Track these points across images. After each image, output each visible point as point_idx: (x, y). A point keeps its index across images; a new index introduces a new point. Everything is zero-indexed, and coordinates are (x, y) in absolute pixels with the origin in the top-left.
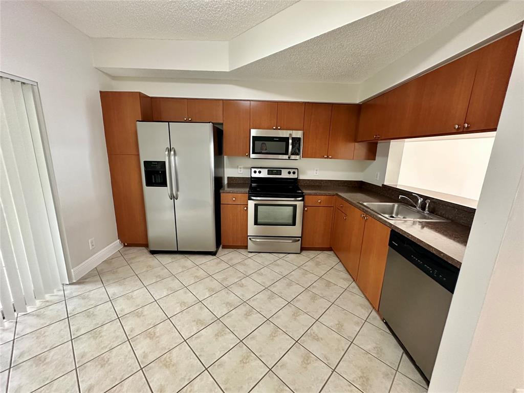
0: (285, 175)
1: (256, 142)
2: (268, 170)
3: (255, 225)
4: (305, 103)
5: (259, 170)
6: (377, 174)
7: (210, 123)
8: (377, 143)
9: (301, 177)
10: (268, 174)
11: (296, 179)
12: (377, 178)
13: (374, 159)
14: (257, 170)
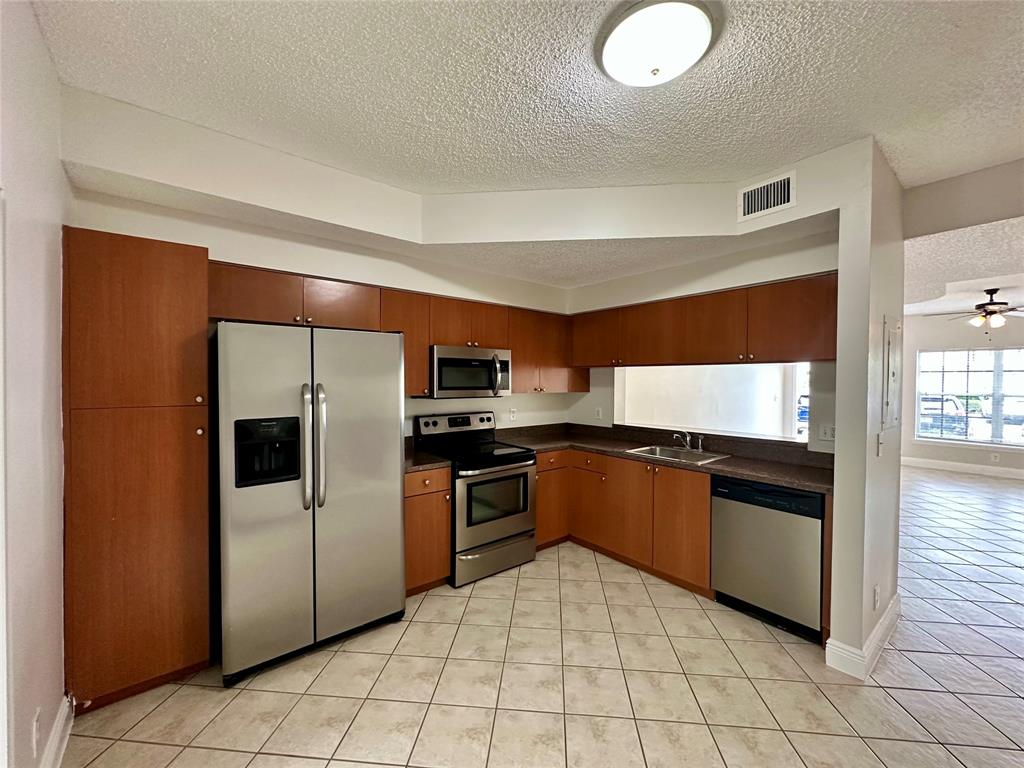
0: (477, 425)
1: (444, 369)
2: (449, 419)
3: (468, 526)
4: (509, 307)
5: (434, 419)
6: (598, 412)
7: (399, 332)
8: (589, 370)
9: (499, 426)
10: (450, 426)
11: (491, 431)
12: (598, 415)
13: (588, 391)
14: (431, 420)
